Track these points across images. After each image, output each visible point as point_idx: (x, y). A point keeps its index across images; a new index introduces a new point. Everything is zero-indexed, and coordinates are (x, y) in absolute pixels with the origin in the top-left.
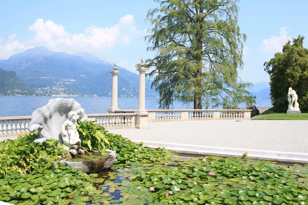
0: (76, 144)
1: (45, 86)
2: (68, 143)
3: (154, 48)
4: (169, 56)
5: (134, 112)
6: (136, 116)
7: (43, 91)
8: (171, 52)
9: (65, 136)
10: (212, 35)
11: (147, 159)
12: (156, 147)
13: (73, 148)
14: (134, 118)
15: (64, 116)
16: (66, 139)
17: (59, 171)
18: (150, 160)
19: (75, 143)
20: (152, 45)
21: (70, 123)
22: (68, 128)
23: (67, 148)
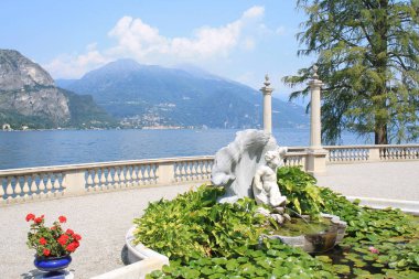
0: (281, 206)
1: (132, 115)
2: (266, 202)
3: (308, 51)
4: (332, 62)
5: (303, 150)
6: (307, 156)
7: (131, 121)
8: (335, 58)
9: (259, 191)
10: (405, 26)
11: (389, 229)
12: (385, 208)
13: (275, 212)
14: (304, 159)
15: (255, 158)
16: (262, 197)
17: (274, 253)
18: (395, 231)
19: (279, 203)
20: (305, 47)
21: (268, 170)
22: (266, 178)
23: (266, 212)
